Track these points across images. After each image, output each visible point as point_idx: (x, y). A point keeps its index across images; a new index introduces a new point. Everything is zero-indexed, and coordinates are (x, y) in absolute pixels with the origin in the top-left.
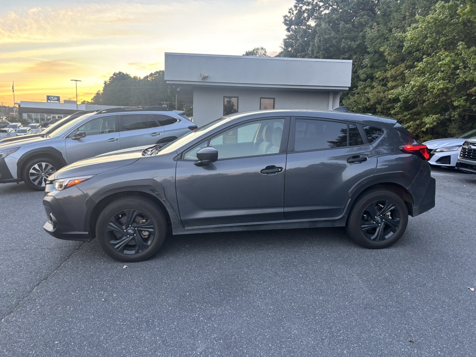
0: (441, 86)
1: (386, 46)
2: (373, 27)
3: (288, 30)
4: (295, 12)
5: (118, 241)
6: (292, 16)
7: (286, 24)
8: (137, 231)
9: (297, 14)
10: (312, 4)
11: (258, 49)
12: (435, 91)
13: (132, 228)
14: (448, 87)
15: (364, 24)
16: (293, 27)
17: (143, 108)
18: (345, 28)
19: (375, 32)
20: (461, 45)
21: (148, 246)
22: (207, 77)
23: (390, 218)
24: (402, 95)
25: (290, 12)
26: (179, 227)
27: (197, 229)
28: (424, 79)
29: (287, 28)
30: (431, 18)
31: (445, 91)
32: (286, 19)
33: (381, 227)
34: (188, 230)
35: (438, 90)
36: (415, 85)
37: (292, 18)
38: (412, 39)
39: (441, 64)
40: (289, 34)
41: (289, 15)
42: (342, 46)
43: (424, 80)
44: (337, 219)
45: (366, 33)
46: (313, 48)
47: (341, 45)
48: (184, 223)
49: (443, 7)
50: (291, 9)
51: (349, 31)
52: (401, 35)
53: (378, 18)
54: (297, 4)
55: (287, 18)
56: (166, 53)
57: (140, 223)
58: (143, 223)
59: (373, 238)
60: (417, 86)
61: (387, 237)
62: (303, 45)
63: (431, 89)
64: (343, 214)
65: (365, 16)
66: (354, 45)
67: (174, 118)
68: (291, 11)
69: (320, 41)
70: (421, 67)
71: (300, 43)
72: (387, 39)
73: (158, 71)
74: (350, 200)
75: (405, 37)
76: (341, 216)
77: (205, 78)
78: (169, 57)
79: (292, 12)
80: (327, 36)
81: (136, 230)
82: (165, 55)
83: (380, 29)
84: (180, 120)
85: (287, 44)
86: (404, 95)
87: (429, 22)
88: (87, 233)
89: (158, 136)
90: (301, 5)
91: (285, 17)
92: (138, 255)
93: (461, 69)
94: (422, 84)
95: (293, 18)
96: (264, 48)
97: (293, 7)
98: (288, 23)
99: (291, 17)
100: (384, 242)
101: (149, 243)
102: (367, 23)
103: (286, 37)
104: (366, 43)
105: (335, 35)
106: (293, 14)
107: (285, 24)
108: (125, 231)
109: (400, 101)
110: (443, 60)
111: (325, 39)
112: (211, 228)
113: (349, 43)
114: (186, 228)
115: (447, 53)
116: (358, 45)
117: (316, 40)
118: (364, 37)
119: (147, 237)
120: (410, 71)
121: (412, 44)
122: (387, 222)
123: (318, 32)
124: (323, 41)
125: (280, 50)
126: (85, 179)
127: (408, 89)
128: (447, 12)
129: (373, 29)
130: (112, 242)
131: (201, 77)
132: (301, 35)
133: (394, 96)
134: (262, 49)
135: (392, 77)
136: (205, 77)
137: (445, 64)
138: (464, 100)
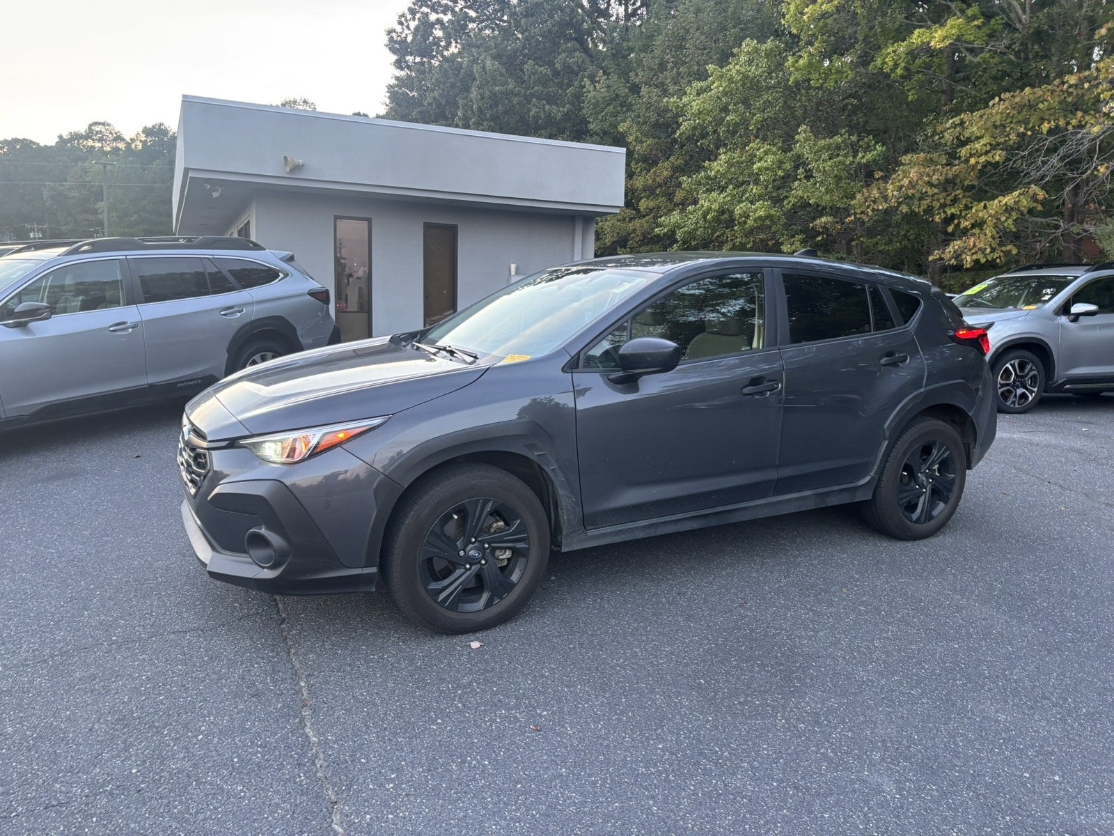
0: (762, 213)
1: (628, 122)
2: (597, 79)
3: (399, 64)
4: (413, 25)
5: (446, 582)
6: (407, 31)
7: (393, 50)
8: (488, 551)
9: (417, 28)
10: (453, 11)
11: (295, 102)
12: (750, 222)
13: (476, 544)
14: (773, 216)
15: (576, 69)
16: (410, 58)
17: (189, 240)
18: (534, 74)
19: (602, 90)
20: (803, 132)
21: (513, 585)
22: (303, 165)
23: (937, 474)
24: (683, 227)
25: (401, 23)
26: (578, 531)
27: (611, 534)
28: (726, 196)
29: (397, 60)
30: (738, 72)
31: (768, 222)
32: (392, 37)
33: (928, 494)
34: (593, 537)
35: (755, 220)
36: (711, 208)
37: (406, 38)
38: (700, 113)
39: (759, 169)
40: (402, 74)
41: (399, 28)
42: (532, 113)
43: (724, 198)
44: (860, 486)
45: (585, 90)
46: (467, 111)
47: (529, 110)
48: (587, 521)
49: (756, 50)
50: (403, 16)
51: (544, 82)
52: (675, 102)
53: (604, 60)
54: (416, 7)
55: (394, 35)
56: (184, 96)
57: (492, 530)
58: (500, 530)
59: (915, 516)
60: (715, 211)
61: (935, 513)
62: (441, 104)
63: (740, 218)
64: (872, 473)
65: (577, 54)
66: (558, 112)
67: (270, 269)
68: (403, 19)
69: (482, 98)
70: (719, 171)
71: (435, 99)
72: (629, 108)
73: (9, 139)
74: (886, 442)
75: (683, 108)
76: (868, 478)
77: (297, 168)
78: (193, 107)
79: (406, 24)
80: (498, 88)
81: (487, 549)
82: (183, 101)
83: (610, 82)
84: (286, 275)
85: (396, 95)
86: (686, 229)
87: (731, 80)
88: (374, 570)
89: (239, 314)
90: (425, 9)
91: (390, 32)
92: (494, 611)
93: (800, 180)
94: (722, 207)
95: (409, 39)
96: (310, 101)
97: (406, 12)
98: (398, 47)
99: (404, 35)
100: (933, 523)
101: (515, 577)
102: (581, 68)
103: (395, 82)
104: (584, 111)
105: (515, 87)
106: (408, 27)
107: (390, 49)
108: (462, 553)
109: (677, 242)
110: (761, 159)
111: (494, 94)
112: (638, 528)
113: (547, 107)
114: (590, 533)
115: (767, 147)
116: (565, 115)
117: (474, 94)
118: (578, 97)
119: (505, 563)
120: (692, 177)
121: (698, 123)
122: (937, 485)
123: (477, 75)
124: (490, 98)
125: (383, 111)
126: (366, 428)
127: (693, 218)
128: (764, 63)
129: (599, 82)
130: (434, 586)
131: (286, 165)
132: (437, 80)
133: (666, 230)
134: (305, 102)
135: (645, 189)
136: (298, 166)
137: (767, 169)
138: (802, 243)
